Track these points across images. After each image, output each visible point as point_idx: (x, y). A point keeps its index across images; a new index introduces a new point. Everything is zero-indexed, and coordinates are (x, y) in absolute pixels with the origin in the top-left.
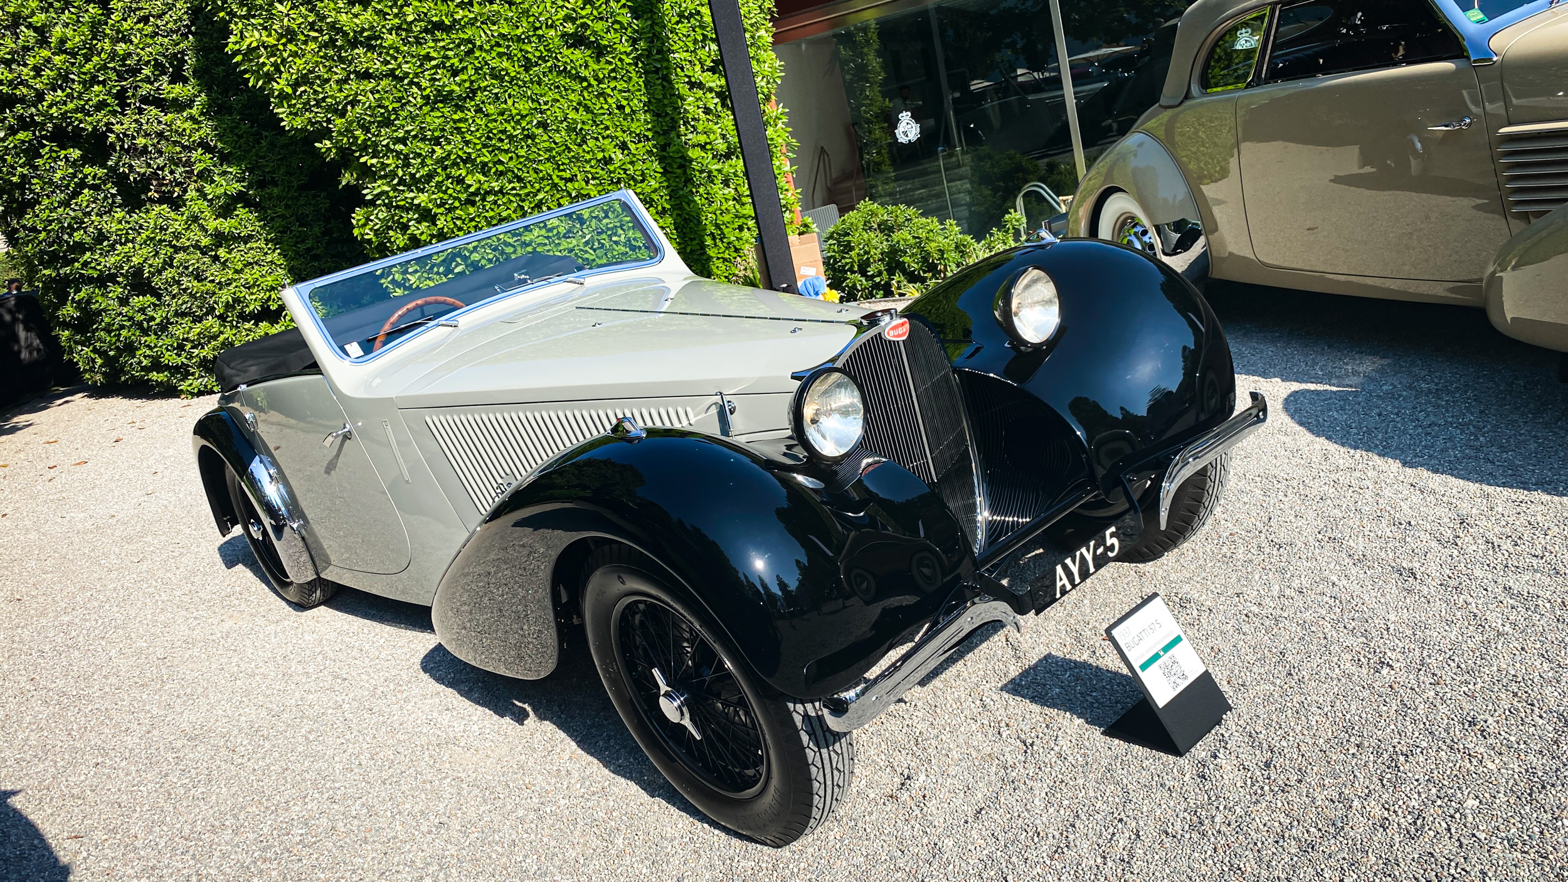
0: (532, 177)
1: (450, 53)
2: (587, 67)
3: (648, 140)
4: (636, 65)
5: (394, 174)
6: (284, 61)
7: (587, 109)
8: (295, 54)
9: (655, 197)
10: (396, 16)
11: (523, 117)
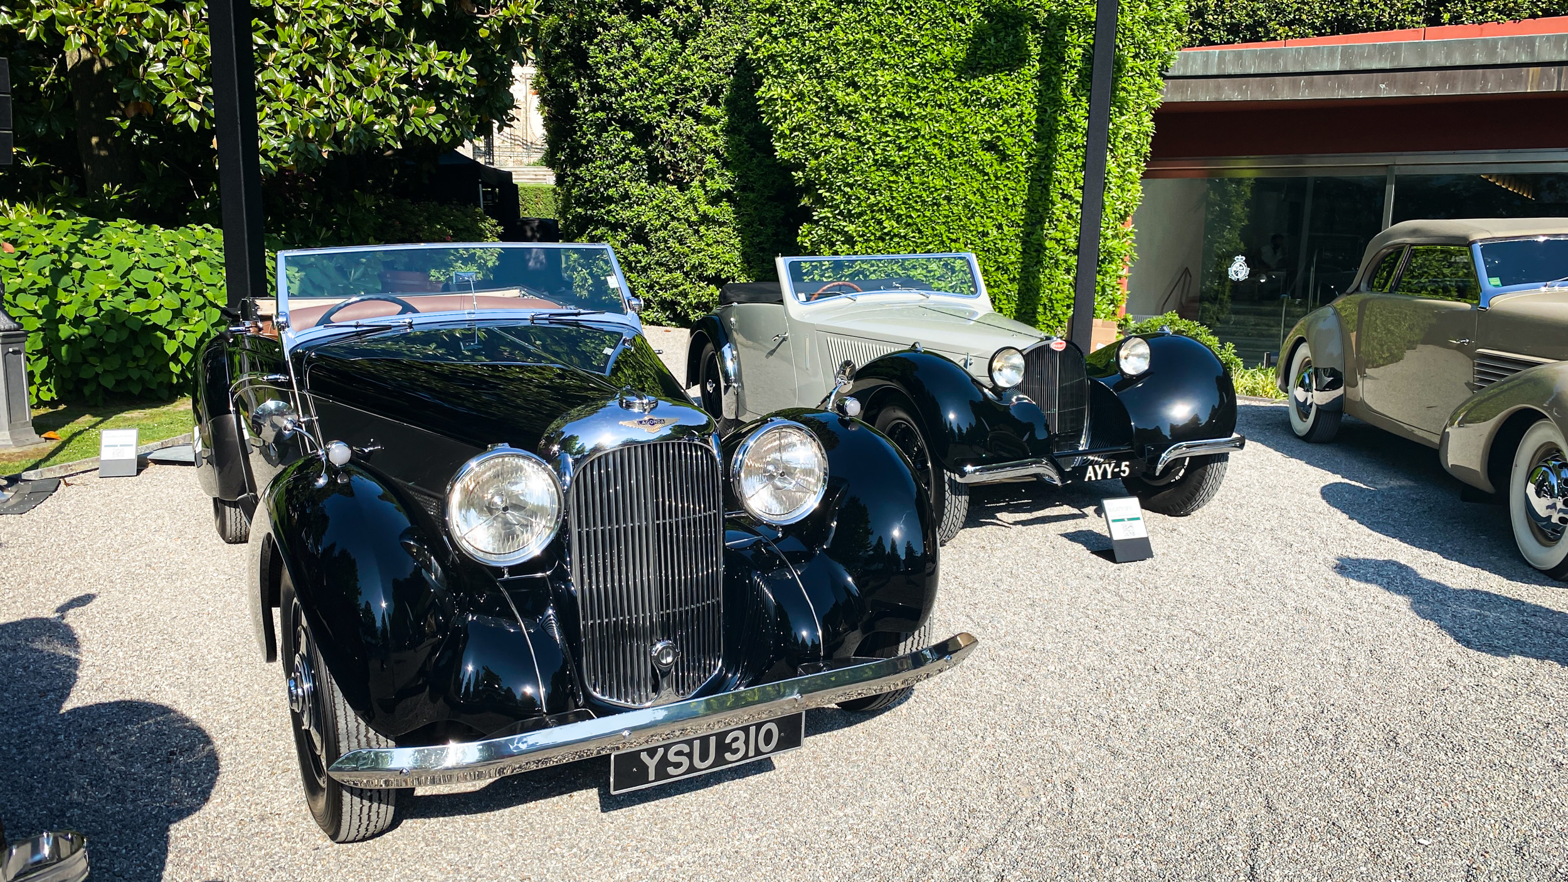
0: (929, 232)
1: (901, 135)
2: (991, 166)
3: (1019, 227)
4: (1027, 173)
5: (837, 206)
6: (791, 112)
7: (982, 195)
8: (799, 110)
9: (1011, 268)
10: (874, 101)
11: (936, 190)
